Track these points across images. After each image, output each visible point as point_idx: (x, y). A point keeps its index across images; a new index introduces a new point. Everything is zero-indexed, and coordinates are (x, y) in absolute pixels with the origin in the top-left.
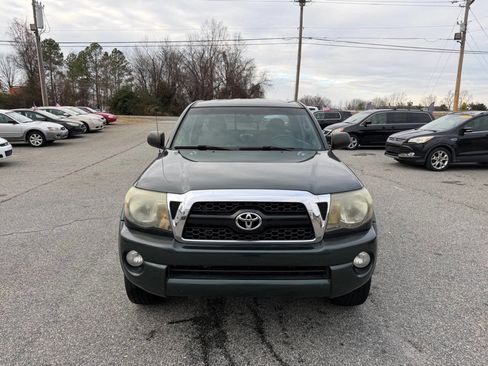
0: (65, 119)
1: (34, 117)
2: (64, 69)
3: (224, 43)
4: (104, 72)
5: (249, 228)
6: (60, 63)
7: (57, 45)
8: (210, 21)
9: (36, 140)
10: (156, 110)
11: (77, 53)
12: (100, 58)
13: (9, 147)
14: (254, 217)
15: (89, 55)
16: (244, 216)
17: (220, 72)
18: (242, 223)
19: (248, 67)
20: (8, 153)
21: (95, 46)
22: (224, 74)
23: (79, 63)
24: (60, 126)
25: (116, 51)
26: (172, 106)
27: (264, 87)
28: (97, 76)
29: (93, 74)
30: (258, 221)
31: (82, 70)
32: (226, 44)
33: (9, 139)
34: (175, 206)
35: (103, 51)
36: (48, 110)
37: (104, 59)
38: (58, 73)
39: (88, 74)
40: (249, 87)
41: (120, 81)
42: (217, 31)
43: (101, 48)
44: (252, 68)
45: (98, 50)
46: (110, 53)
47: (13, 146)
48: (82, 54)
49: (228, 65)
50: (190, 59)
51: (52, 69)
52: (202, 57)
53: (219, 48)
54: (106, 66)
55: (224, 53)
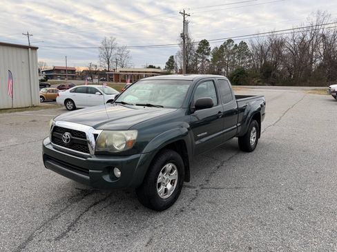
2: (210, 58)
4: (233, 58)
6: (208, 54)
7: (208, 43)
10: (258, 82)
11: (219, 47)
12: (232, 48)
14: (68, 136)
15: (225, 46)
21: (230, 41)
22: (322, 53)
23: (219, 53)
25: (242, 43)
26: (271, 79)
29: (226, 59)
30: (69, 139)
31: (220, 57)
35: (234, 44)
37: (234, 49)
38: (207, 60)
39: (224, 60)
42: (321, 18)
43: (233, 42)
45: (231, 43)
46: (238, 45)
48: (221, 47)
49: (326, 44)
50: (292, 43)
51: (203, 58)
52: (303, 40)
53: (321, 32)
54: (234, 54)
55: (323, 36)
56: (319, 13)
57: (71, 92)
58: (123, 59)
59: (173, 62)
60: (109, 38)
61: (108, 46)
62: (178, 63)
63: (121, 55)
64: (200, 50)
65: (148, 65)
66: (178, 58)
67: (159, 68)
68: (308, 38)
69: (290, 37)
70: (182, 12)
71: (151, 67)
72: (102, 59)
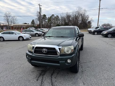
0: (43, 31)
1: (38, 31)
2: (47, 21)
3: (81, 12)
4: (55, 21)
5: (45, 52)
6: (46, 19)
7: (46, 16)
8: (78, 7)
9: (37, 35)
11: (49, 17)
12: (54, 18)
13: (31, 36)
14: (46, 50)
15: (52, 17)
16: (44, 50)
17: (80, 19)
18: (43, 51)
19: (87, 17)
20: (30, 38)
21: (53, 15)
22: (81, 19)
23: (50, 19)
24: (41, 32)
25: (57, 16)
27: (91, 22)
28: (53, 22)
29: (52, 21)
30: (46, 51)
31: (50, 20)
32: (82, 12)
33: (31, 35)
34: (33, 47)
35: (55, 16)
36: (40, 29)
37: (55, 18)
39: (51, 21)
40: (87, 22)
41: (58, 22)
42: (80, 9)
43: (54, 15)
44: (88, 17)
46: (56, 16)
47: (32, 36)
48: (50, 17)
49: (82, 17)
50: (73, 16)
51: (45, 21)
52: (76, 15)
53: (80, 13)
54: (55, 19)
55: (81, 14)
56: (79, 7)
57: (2, 34)
58: (14, 21)
59: (34, 22)
60: (7, 13)
61: (7, 16)
62: (35, 22)
63: (13, 19)
64: (43, 18)
65: (24, 23)
66: (35, 21)
67: (28, 24)
68: (77, 15)
69: (72, 14)
70: (39, 4)
71: (25, 23)
72: (5, 21)
